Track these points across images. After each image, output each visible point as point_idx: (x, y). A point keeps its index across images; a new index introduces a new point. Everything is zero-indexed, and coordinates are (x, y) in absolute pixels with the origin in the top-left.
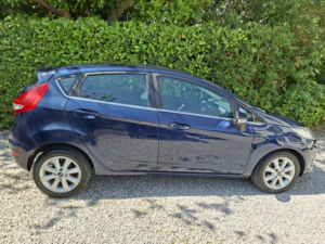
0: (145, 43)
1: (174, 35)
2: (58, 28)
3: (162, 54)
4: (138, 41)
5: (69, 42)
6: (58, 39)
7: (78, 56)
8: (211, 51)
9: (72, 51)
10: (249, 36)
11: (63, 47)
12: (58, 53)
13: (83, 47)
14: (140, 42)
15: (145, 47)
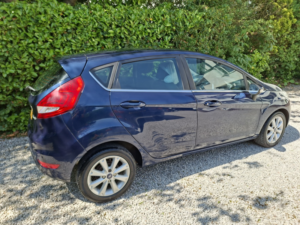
0: (117, 26)
1: (143, 18)
2: (20, 13)
3: (135, 37)
4: (111, 25)
5: (36, 29)
6: (22, 25)
7: (48, 45)
8: (176, 32)
9: (40, 39)
10: (203, 17)
11: (30, 35)
12: (24, 43)
13: (52, 34)
14: (113, 26)
15: (118, 30)
